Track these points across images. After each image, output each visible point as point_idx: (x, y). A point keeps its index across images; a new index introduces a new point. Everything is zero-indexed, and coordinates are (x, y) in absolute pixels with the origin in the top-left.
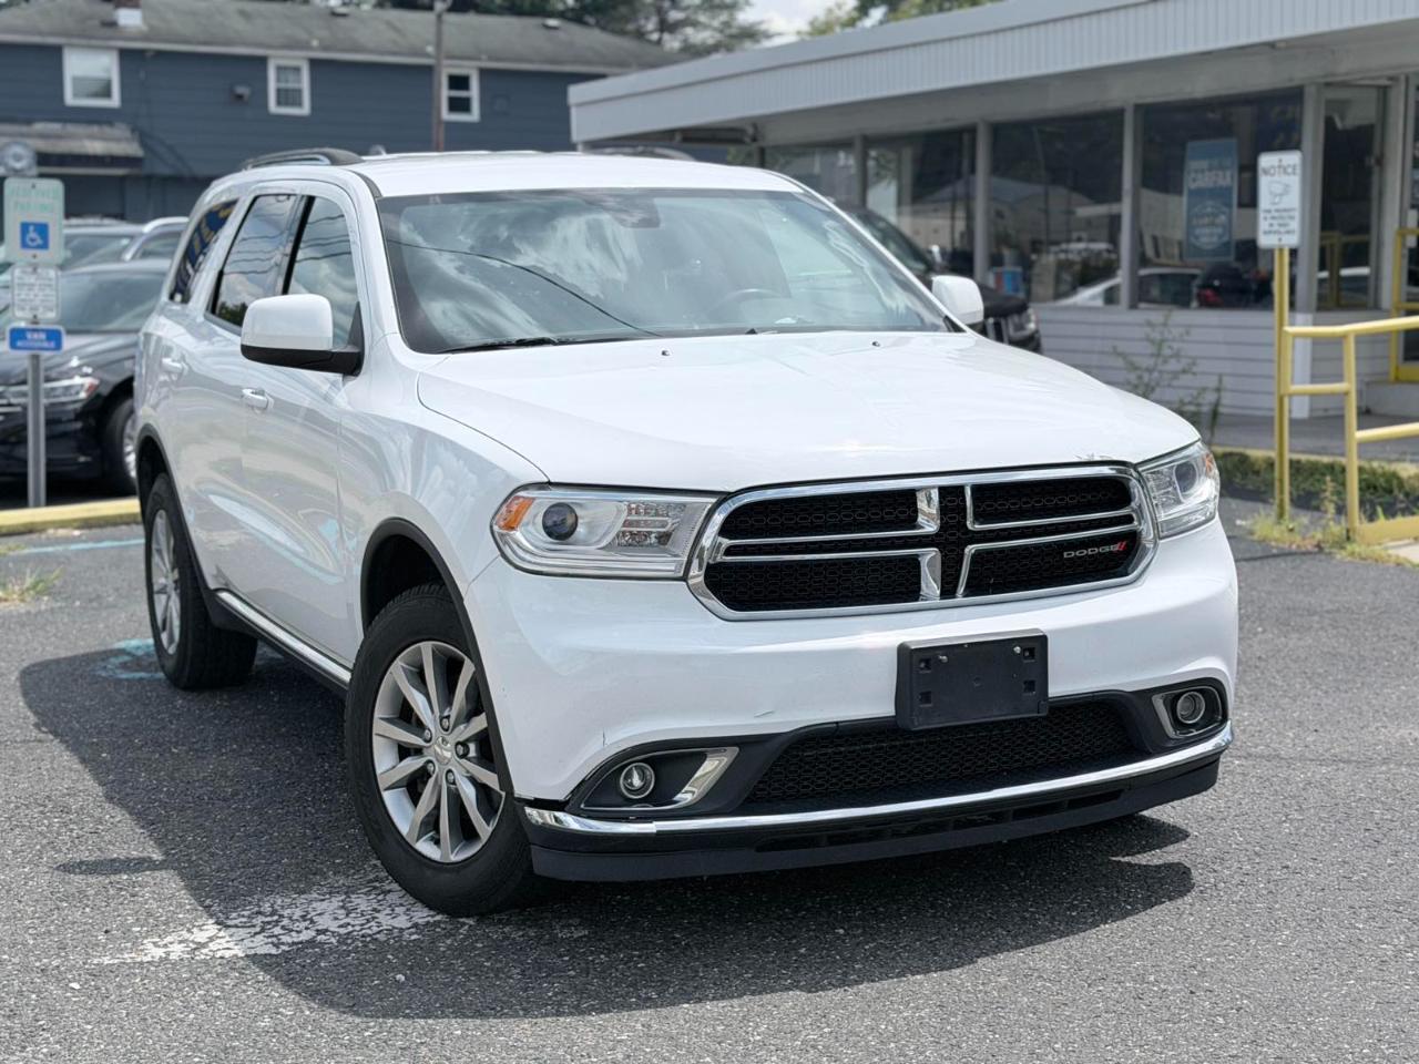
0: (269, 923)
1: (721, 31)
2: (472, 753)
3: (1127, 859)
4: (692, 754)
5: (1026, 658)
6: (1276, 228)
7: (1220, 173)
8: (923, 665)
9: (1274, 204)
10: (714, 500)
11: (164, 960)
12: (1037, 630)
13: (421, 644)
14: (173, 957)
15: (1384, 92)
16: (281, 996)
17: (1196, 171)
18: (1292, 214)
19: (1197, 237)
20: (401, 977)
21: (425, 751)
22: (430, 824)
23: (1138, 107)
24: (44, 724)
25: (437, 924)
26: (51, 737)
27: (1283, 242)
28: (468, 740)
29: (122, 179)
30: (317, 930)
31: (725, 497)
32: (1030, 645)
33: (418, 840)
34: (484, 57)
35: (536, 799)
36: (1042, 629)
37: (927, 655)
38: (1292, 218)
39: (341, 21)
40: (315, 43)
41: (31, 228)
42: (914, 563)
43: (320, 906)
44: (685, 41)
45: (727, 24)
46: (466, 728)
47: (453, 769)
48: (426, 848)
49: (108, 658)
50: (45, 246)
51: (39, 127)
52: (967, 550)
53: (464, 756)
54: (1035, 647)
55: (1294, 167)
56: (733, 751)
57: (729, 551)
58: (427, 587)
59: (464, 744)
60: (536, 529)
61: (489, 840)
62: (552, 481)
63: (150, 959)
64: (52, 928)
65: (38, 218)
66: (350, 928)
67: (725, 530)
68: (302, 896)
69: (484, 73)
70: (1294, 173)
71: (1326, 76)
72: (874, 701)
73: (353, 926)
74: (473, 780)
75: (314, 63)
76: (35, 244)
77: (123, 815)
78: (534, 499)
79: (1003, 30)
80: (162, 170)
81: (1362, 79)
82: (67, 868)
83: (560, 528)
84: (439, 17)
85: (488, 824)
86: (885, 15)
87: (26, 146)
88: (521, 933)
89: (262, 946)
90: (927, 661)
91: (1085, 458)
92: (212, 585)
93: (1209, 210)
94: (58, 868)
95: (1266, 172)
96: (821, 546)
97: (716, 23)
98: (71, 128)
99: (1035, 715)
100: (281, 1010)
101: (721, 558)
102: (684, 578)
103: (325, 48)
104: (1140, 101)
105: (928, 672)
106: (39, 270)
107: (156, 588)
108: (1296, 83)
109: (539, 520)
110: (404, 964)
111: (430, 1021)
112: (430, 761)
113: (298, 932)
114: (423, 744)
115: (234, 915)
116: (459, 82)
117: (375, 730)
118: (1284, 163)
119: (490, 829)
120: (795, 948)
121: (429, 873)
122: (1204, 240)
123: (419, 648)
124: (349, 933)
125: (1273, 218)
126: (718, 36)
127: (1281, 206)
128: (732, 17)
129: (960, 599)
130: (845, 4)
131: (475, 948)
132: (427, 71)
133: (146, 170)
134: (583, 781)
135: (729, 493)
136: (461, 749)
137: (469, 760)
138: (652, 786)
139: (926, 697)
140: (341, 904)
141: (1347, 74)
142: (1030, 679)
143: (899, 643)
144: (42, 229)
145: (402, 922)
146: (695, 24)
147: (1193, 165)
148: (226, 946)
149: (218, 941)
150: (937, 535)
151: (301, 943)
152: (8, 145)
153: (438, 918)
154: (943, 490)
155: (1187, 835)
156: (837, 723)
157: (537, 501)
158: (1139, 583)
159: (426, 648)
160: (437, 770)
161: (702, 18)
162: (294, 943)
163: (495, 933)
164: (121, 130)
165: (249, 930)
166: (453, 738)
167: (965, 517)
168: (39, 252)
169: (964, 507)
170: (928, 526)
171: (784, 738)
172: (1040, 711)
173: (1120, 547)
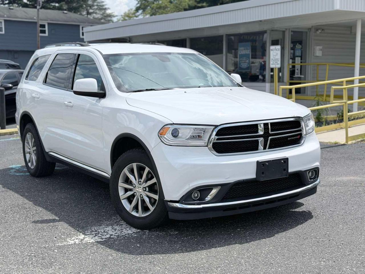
0: (97, 233)
1: (102, 15)
2: (147, 190)
3: (293, 210)
4: (210, 188)
5: (284, 163)
6: (274, 63)
7: (247, 50)
8: (262, 166)
9: (274, 57)
10: (214, 127)
11: (75, 243)
12: (285, 157)
13: (133, 164)
14: (76, 243)
15: (284, 32)
16: (110, 251)
17: (241, 50)
18: (278, 60)
19: (241, 65)
20: (138, 245)
21: (133, 190)
22: (136, 208)
23: (226, 35)
24: (5, 187)
25: (139, 232)
26: (9, 190)
27: (276, 66)
28: (146, 187)
30: (110, 235)
31: (216, 126)
32: (285, 160)
33: (132, 212)
34: (49, 20)
35: (171, 200)
36: (287, 156)
37: (263, 163)
38: (278, 61)
39: (12, 10)
40: (5, 16)
42: (257, 141)
43: (107, 229)
44: (94, 17)
45: (104, 13)
46: (145, 184)
47: (142, 194)
48: (134, 213)
49: (10, 170)
52: (269, 138)
53: (145, 191)
55: (279, 49)
56: (219, 187)
57: (218, 139)
58: (134, 150)
59: (145, 188)
60: (170, 135)
61: (153, 211)
62: (174, 123)
63: (71, 244)
64: (40, 237)
66: (118, 234)
67: (216, 135)
68: (101, 227)
69: (49, 24)
70: (279, 50)
71: (272, 28)
72: (251, 174)
73: (118, 233)
74: (148, 196)
75: (5, 21)
77: (42, 209)
78: (169, 128)
79: (197, 16)
81: (280, 29)
82: (35, 222)
83: (175, 134)
84: (38, 10)
85: (153, 207)
86: (142, 12)
88: (161, 233)
89: (97, 239)
90: (263, 165)
92: (47, 151)
93: (244, 59)
94: (33, 222)
95: (272, 50)
97: (101, 13)
99: (286, 177)
100: (112, 254)
101: (215, 141)
102: (207, 146)
103: (8, 17)
104: (227, 33)
105: (263, 167)
107: (26, 152)
108: (265, 30)
109: (171, 132)
110: (137, 242)
111: (153, 255)
112: (135, 192)
113: (106, 235)
114: (133, 188)
115: (86, 232)
116: (43, 26)
117: (119, 185)
118: (276, 48)
119: (154, 208)
120: (230, 234)
121: (136, 219)
122: (243, 66)
123: (132, 165)
124: (118, 235)
125: (274, 61)
126: (102, 16)
127: (276, 58)
128: (105, 12)
129: (267, 150)
130: (133, 9)
131: (152, 238)
132: (35, 23)
134: (184, 195)
135: (218, 125)
136: (144, 189)
137: (146, 191)
138: (199, 196)
139: (263, 173)
140: (112, 228)
141: (277, 28)
142: (284, 168)
143: (257, 161)
145: (130, 232)
146: (96, 13)
147: (240, 49)
148: (89, 239)
149: (86, 238)
150: (263, 135)
151: (107, 238)
153: (139, 230)
155: (304, 204)
156: (243, 180)
157: (170, 128)
158: (303, 145)
159: (135, 165)
160: (138, 194)
161: (98, 11)
162: (106, 238)
163: (156, 233)
165: (93, 235)
166: (142, 186)
167: (269, 130)
169: (269, 128)
170: (261, 133)
171: (231, 184)
172: (286, 176)
173: (299, 137)
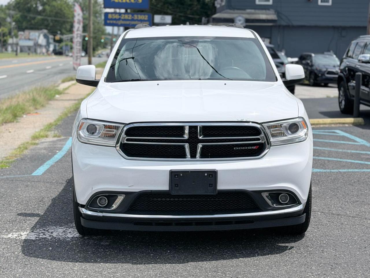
4: (115, 195)
5: (210, 177)
10: (123, 126)
20: (51, 249)
29: (271, 26)
31: (126, 124)
32: (211, 173)
35: (81, 204)
37: (177, 173)
42: (183, 147)
51: (248, 11)
52: (199, 145)
54: (213, 174)
56: (124, 196)
57: (127, 140)
60: (85, 131)
62: (88, 118)
67: (126, 134)
72: (162, 185)
78: (84, 122)
80: (283, 23)
87: (242, 17)
90: (177, 175)
91: (240, 120)
96: (153, 140)
98: (257, 11)
101: (126, 142)
102: (115, 147)
105: (178, 178)
109: (86, 128)
129: (198, 159)
133: (278, 23)
134: (88, 200)
139: (176, 185)
142: (212, 183)
143: (170, 170)
150: (188, 139)
152: (237, 17)
154: (190, 127)
156: (151, 190)
158: (263, 158)
164: (272, 11)
167: (197, 135)
169: (197, 132)
170: (186, 137)
171: (136, 193)
172: (213, 193)
173: (256, 147)
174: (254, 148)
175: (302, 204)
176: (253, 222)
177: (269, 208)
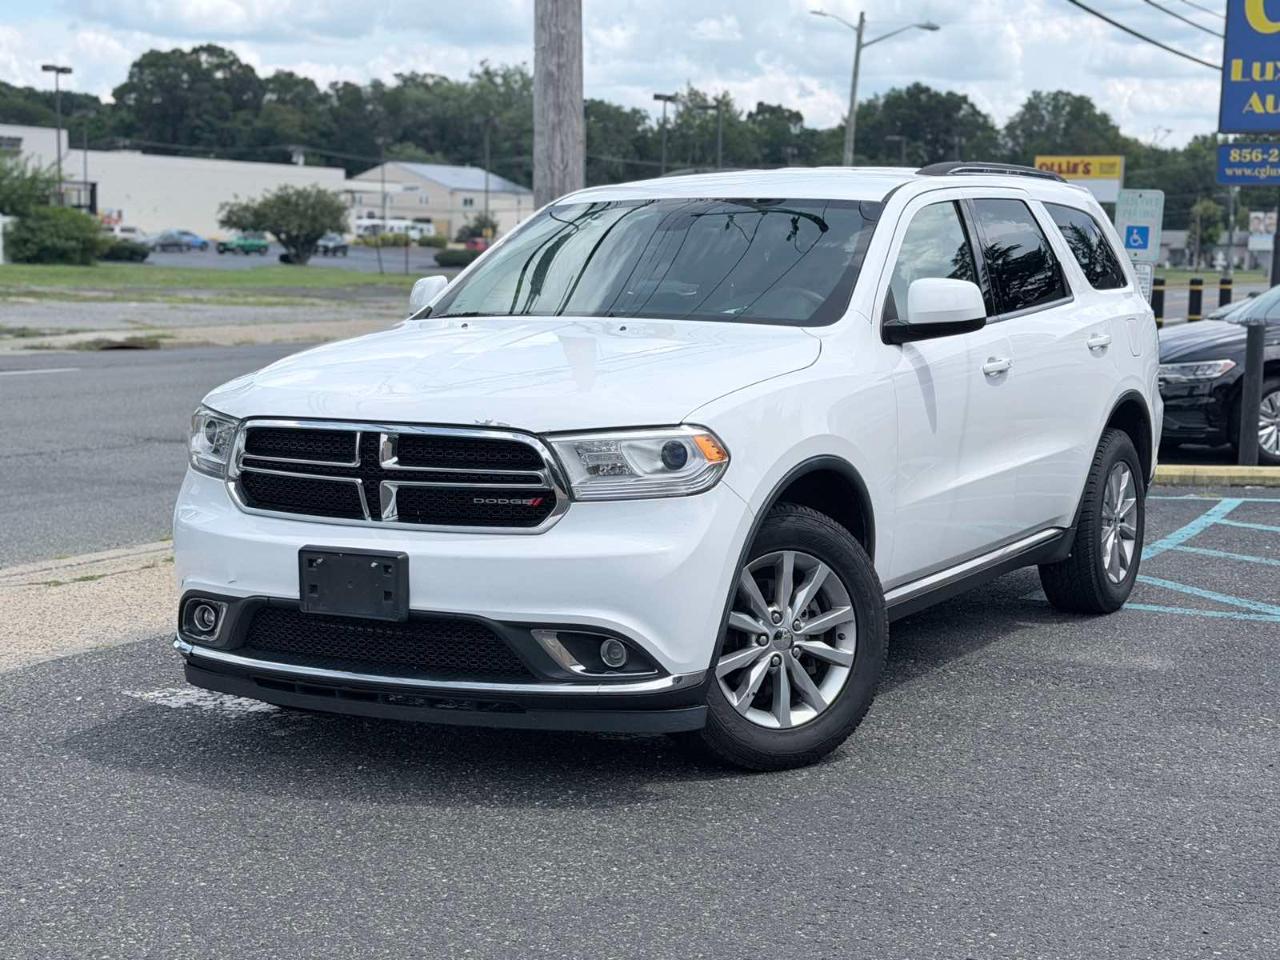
5: (385, 573)
32: (386, 563)
36: (406, 552)
41: (1135, 231)
50: (1144, 246)
52: (382, 484)
54: (395, 566)
57: (245, 462)
65: (1142, 224)
67: (248, 448)
72: (288, 585)
76: (1136, 244)
90: (312, 562)
99: (392, 620)
101: (243, 467)
102: (225, 478)
105: (314, 569)
106: (1138, 267)
135: (241, 420)
139: (314, 589)
142: (389, 590)
143: (301, 545)
144: (1144, 232)
150: (360, 468)
158: (545, 535)
167: (379, 458)
168: (1138, 251)
169: (379, 450)
171: (242, 602)
172: (400, 618)
173: (534, 502)
174: (529, 502)
175: (671, 678)
176: (523, 711)
177: (556, 676)
